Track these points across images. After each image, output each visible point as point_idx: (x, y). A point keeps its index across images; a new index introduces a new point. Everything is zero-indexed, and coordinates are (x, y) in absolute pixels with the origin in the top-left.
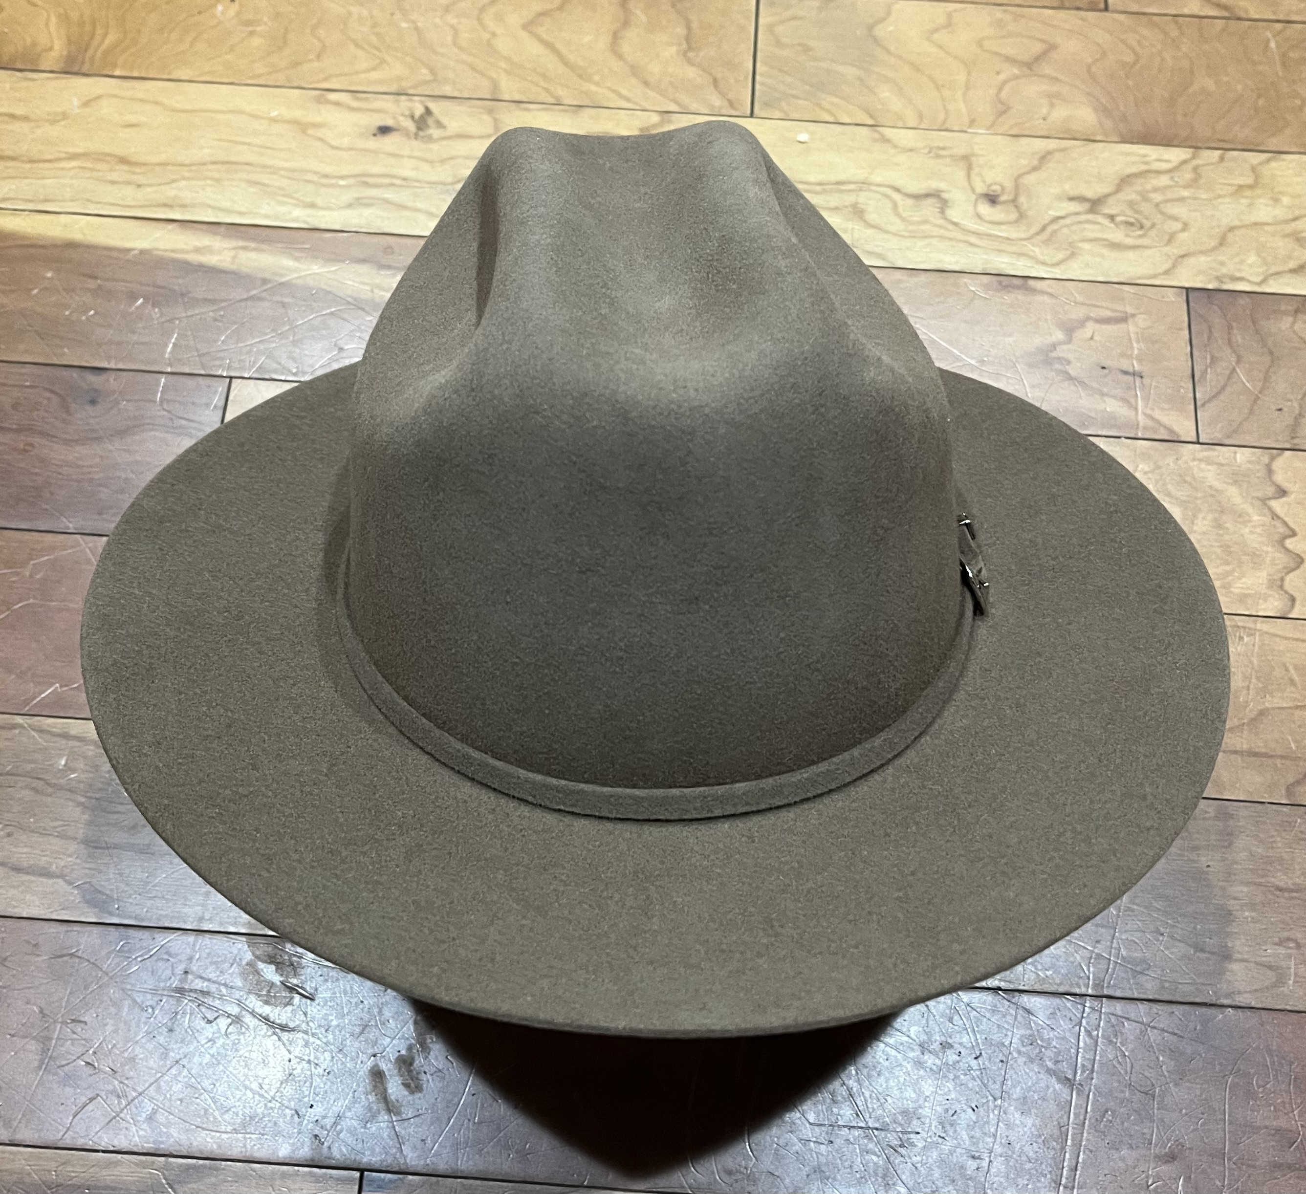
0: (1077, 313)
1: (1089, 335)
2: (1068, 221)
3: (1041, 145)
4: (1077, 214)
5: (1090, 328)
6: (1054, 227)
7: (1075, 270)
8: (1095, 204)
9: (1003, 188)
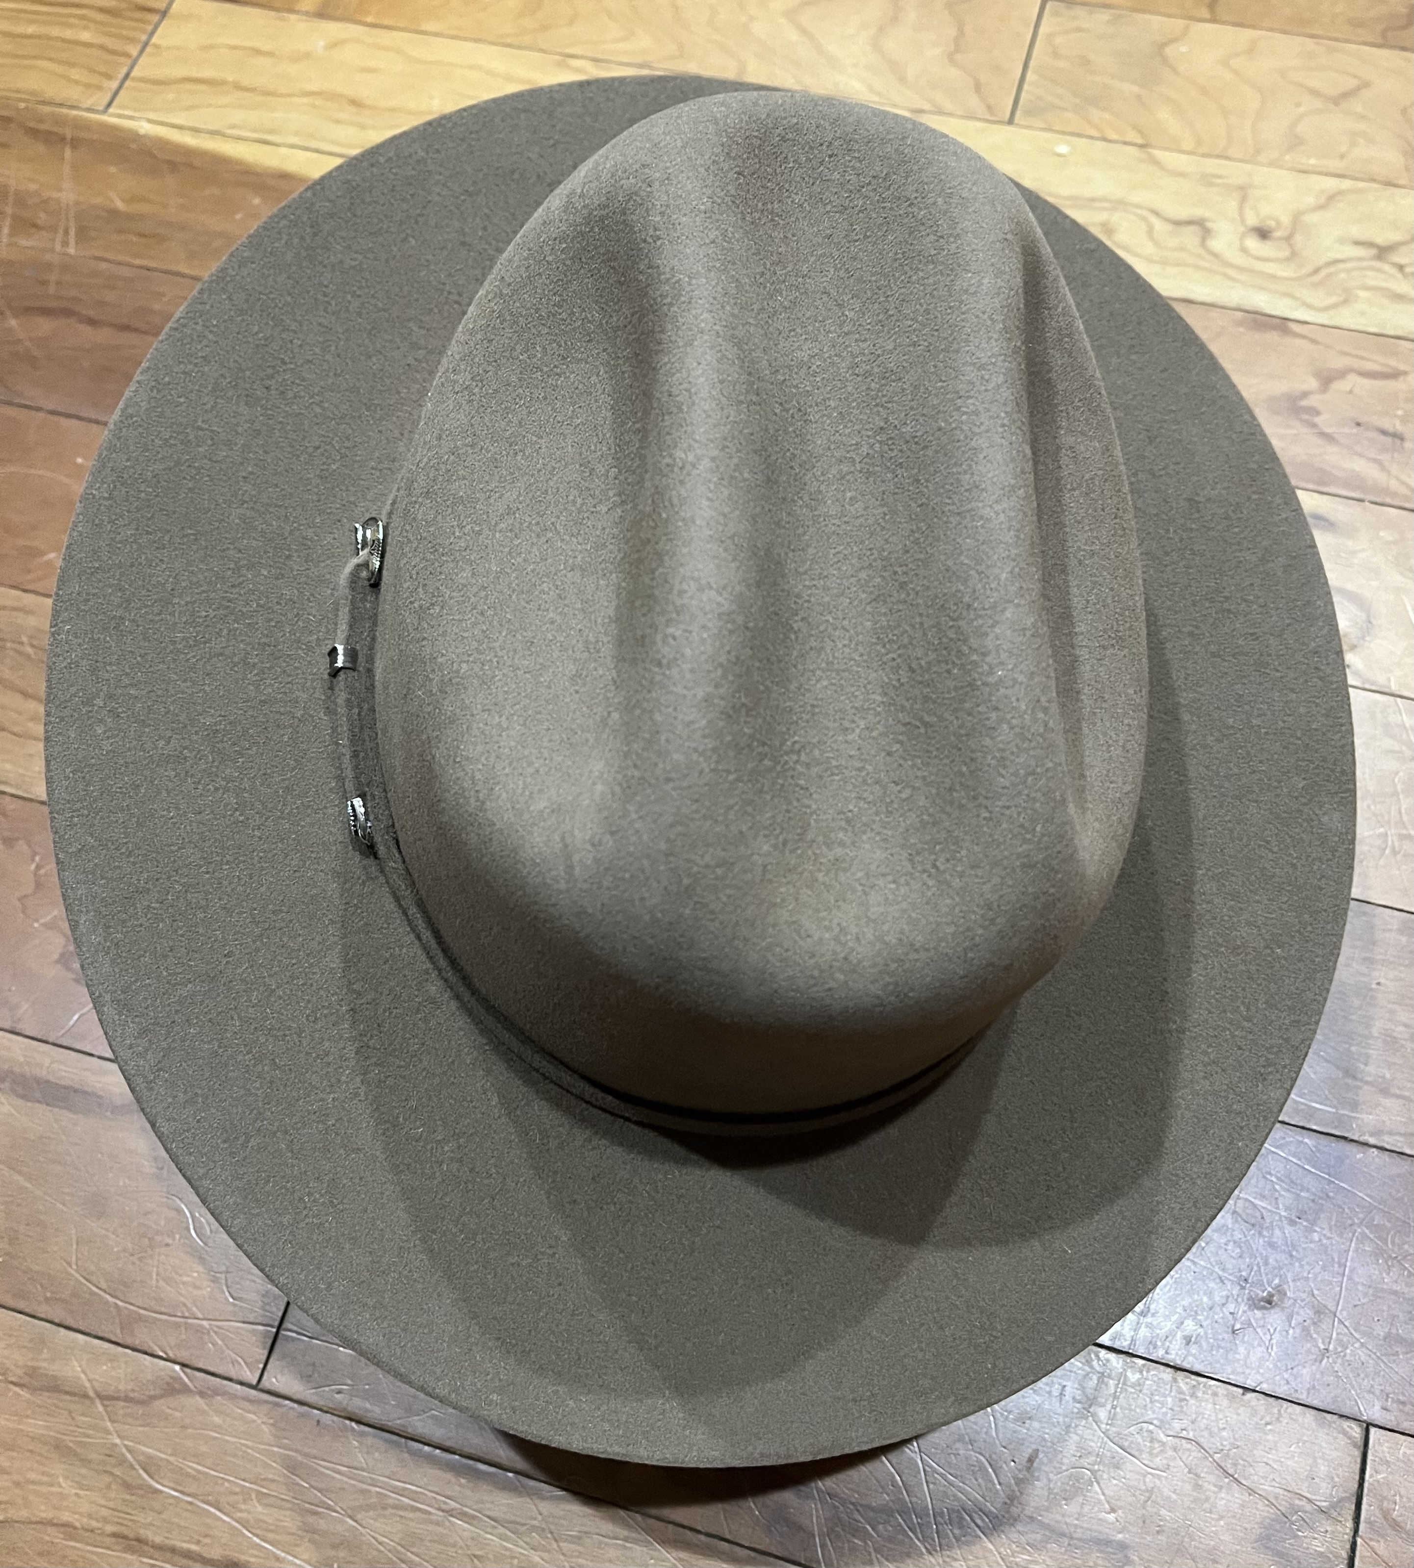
0: (1339, 363)
1: (1348, 389)
2: (1349, 265)
3: (1331, 184)
4: (1360, 259)
5: (1352, 379)
6: (1332, 269)
7: (1346, 318)
8: (1383, 252)
9: (1278, 223)
